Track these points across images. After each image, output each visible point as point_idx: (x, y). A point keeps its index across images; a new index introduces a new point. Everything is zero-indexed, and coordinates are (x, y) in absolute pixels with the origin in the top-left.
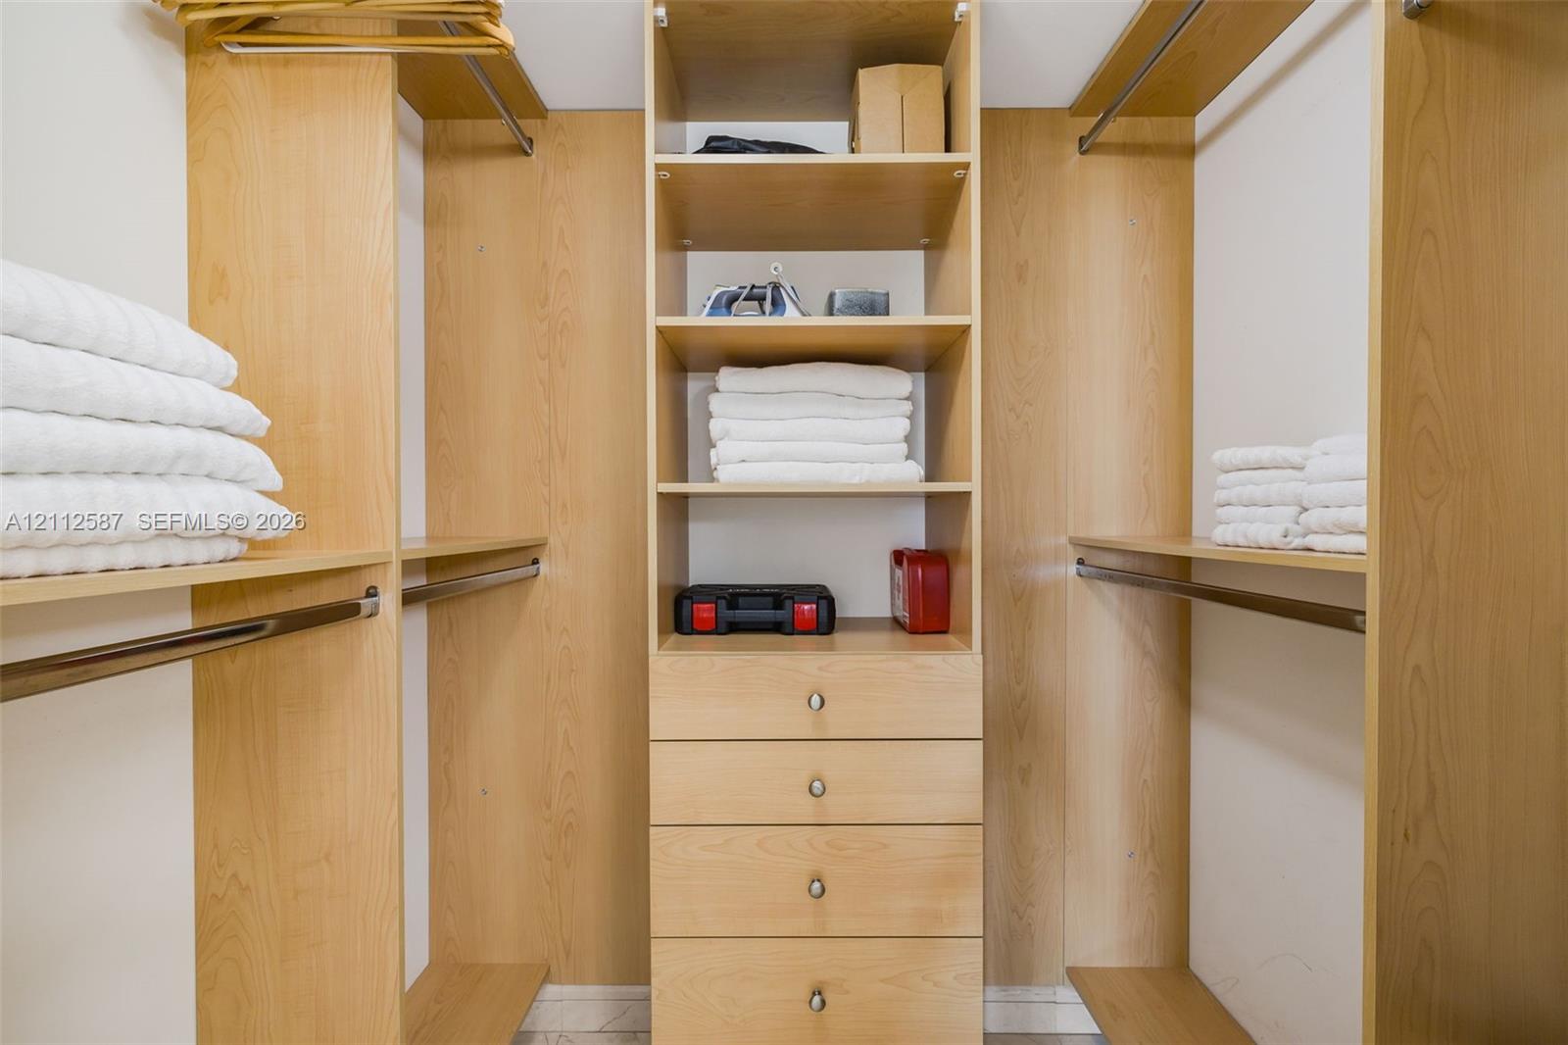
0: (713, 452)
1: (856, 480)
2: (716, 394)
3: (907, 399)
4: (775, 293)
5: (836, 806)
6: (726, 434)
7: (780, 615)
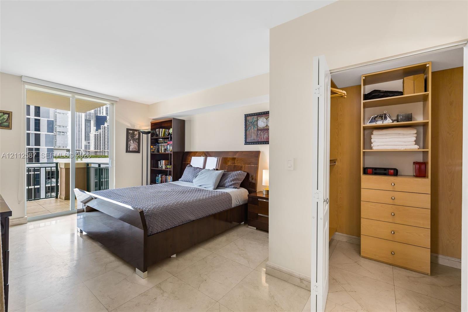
0: (372, 144)
1: (402, 149)
2: (373, 135)
3: (415, 134)
4: (385, 116)
5: (397, 202)
6: (375, 141)
7: (385, 172)
